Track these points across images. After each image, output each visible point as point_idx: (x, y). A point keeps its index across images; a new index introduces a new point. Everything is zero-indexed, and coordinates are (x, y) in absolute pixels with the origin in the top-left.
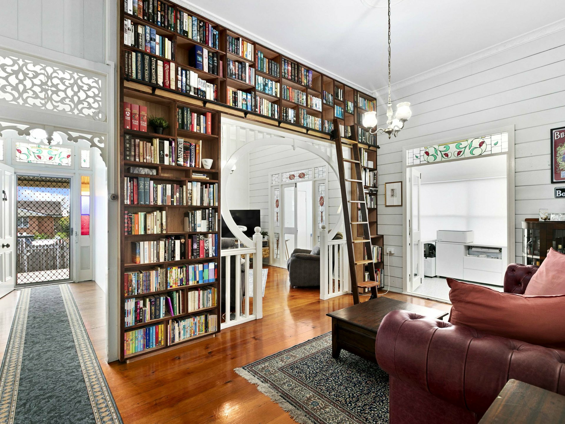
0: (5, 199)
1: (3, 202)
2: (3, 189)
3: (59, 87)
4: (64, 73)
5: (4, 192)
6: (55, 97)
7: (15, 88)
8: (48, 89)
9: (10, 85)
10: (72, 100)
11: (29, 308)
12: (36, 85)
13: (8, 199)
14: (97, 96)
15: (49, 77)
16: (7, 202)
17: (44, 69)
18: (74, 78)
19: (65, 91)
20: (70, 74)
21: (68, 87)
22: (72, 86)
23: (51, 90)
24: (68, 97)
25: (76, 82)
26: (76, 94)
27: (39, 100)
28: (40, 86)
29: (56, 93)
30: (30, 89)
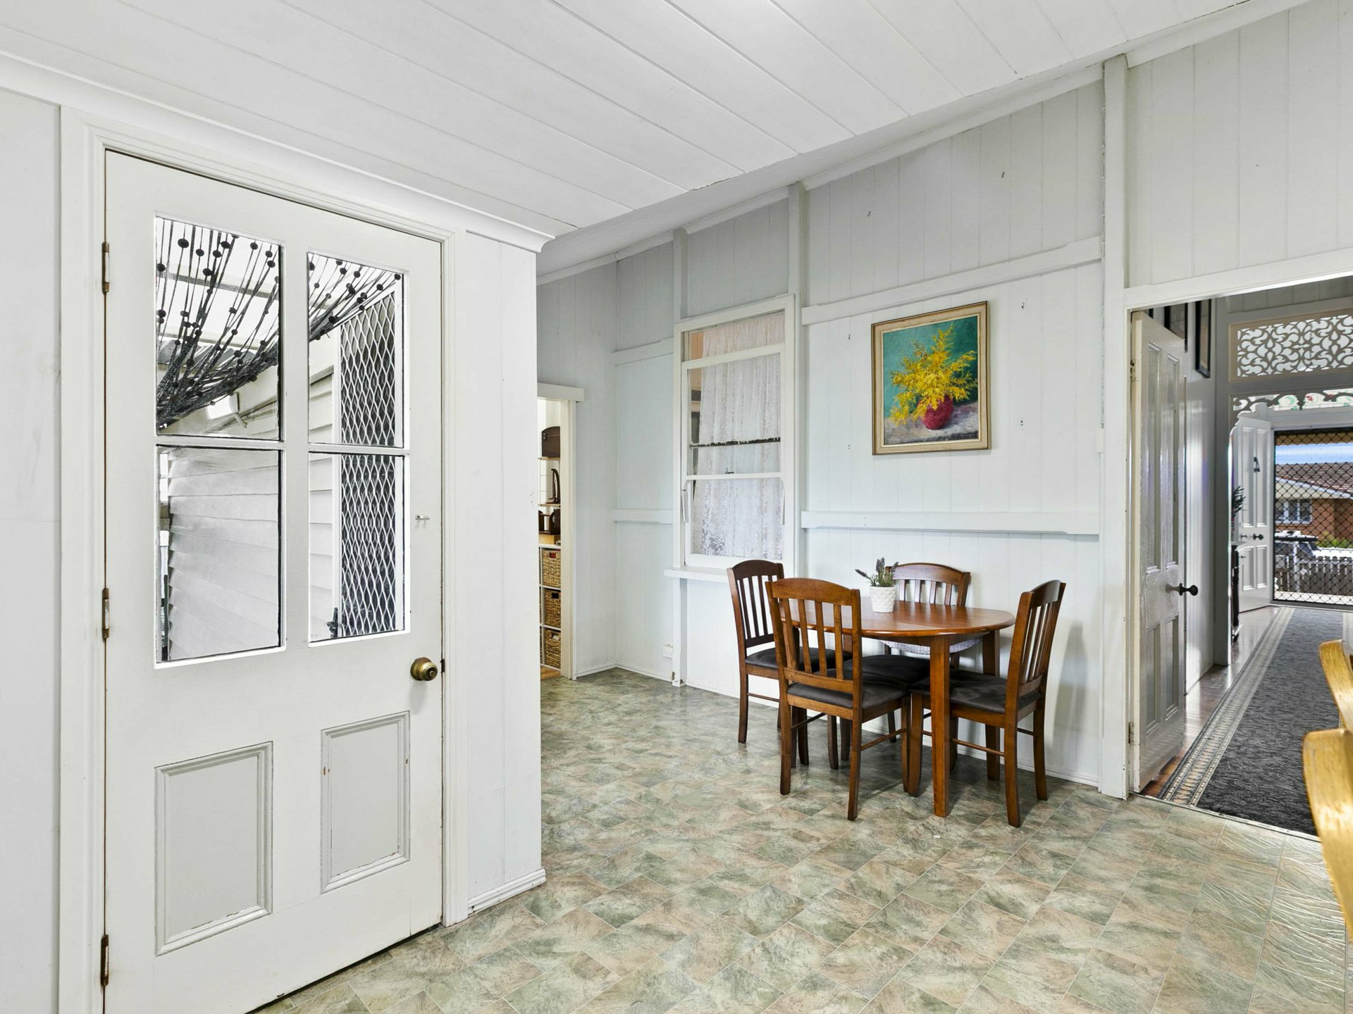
0: (1257, 470)
1: (1255, 474)
2: (1255, 456)
4: (1319, 323)
5: (1256, 460)
6: (1307, 355)
7: (1265, 359)
8: (1299, 349)
9: (1260, 357)
10: (1330, 352)
11: (1282, 639)
13: (1261, 469)
15: (1301, 334)
16: (1260, 474)
17: (1295, 327)
18: (1332, 324)
19: (1320, 344)
20: (1327, 321)
21: (1325, 337)
22: (1330, 334)
23: (1304, 348)
24: (1324, 350)
25: (1335, 328)
26: (1334, 342)
27: (1289, 363)
28: (1290, 348)
29: (1309, 349)
30: (1279, 355)
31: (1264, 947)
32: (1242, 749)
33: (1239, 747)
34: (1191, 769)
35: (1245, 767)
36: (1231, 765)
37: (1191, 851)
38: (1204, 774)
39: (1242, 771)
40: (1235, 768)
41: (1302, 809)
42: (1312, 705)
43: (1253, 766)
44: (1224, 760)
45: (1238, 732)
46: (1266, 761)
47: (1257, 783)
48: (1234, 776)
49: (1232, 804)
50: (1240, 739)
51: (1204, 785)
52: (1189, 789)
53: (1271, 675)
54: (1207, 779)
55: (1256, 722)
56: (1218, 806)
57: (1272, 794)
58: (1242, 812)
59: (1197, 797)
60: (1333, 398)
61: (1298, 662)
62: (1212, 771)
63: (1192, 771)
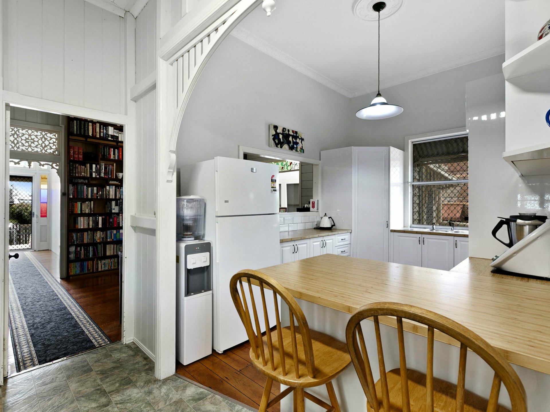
3: (35, 140)
4: (37, 133)
6: (32, 145)
7: (13, 142)
8: (29, 141)
10: (42, 146)
12: (23, 140)
14: (55, 142)
15: (30, 135)
17: (27, 131)
18: (42, 134)
19: (38, 141)
20: (40, 133)
21: (39, 139)
22: (41, 138)
23: (31, 142)
24: (39, 144)
25: (43, 136)
26: (43, 142)
27: (24, 147)
28: (25, 140)
29: (33, 143)
30: (20, 142)
31: (117, 407)
32: (35, 326)
33: (33, 326)
34: (21, 348)
35: (43, 334)
36: (37, 336)
37: (57, 388)
38: (29, 347)
39: (44, 337)
40: (40, 336)
41: (78, 340)
42: (45, 294)
43: (45, 332)
44: (32, 335)
45: (26, 319)
46: (49, 326)
47: (54, 338)
48: (43, 340)
49: (53, 354)
50: (30, 322)
51: (34, 352)
52: (29, 358)
53: (18, 287)
54: (33, 349)
55: (30, 311)
56: (48, 359)
57: (64, 340)
58: (60, 355)
59: (36, 360)
60: (43, 165)
61: (24, 278)
62: (31, 344)
63: (22, 349)
